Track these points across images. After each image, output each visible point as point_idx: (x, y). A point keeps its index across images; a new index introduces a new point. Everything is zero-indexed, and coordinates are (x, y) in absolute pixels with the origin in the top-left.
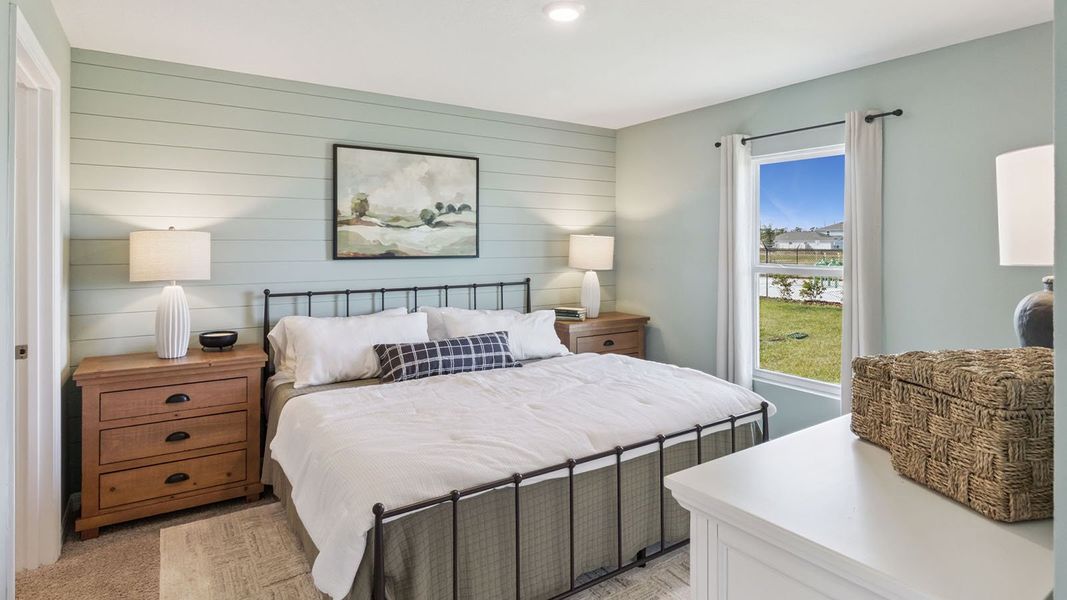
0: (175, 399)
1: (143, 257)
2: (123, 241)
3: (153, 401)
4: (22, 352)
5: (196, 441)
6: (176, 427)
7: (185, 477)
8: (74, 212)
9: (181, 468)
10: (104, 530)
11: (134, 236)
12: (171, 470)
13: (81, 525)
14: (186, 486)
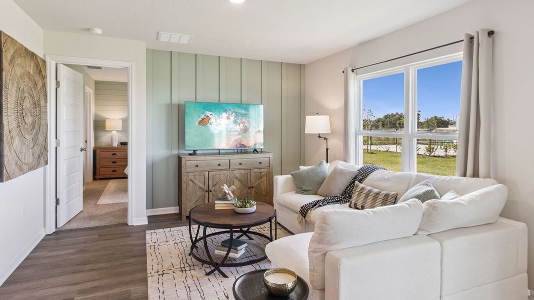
0: (114, 154)
1: (108, 124)
2: (104, 121)
3: (110, 154)
4: (86, 142)
5: (118, 164)
6: (114, 160)
7: (116, 171)
8: (96, 115)
9: (115, 169)
10: (101, 179)
11: (106, 120)
12: (113, 169)
13: (96, 177)
14: (116, 173)
